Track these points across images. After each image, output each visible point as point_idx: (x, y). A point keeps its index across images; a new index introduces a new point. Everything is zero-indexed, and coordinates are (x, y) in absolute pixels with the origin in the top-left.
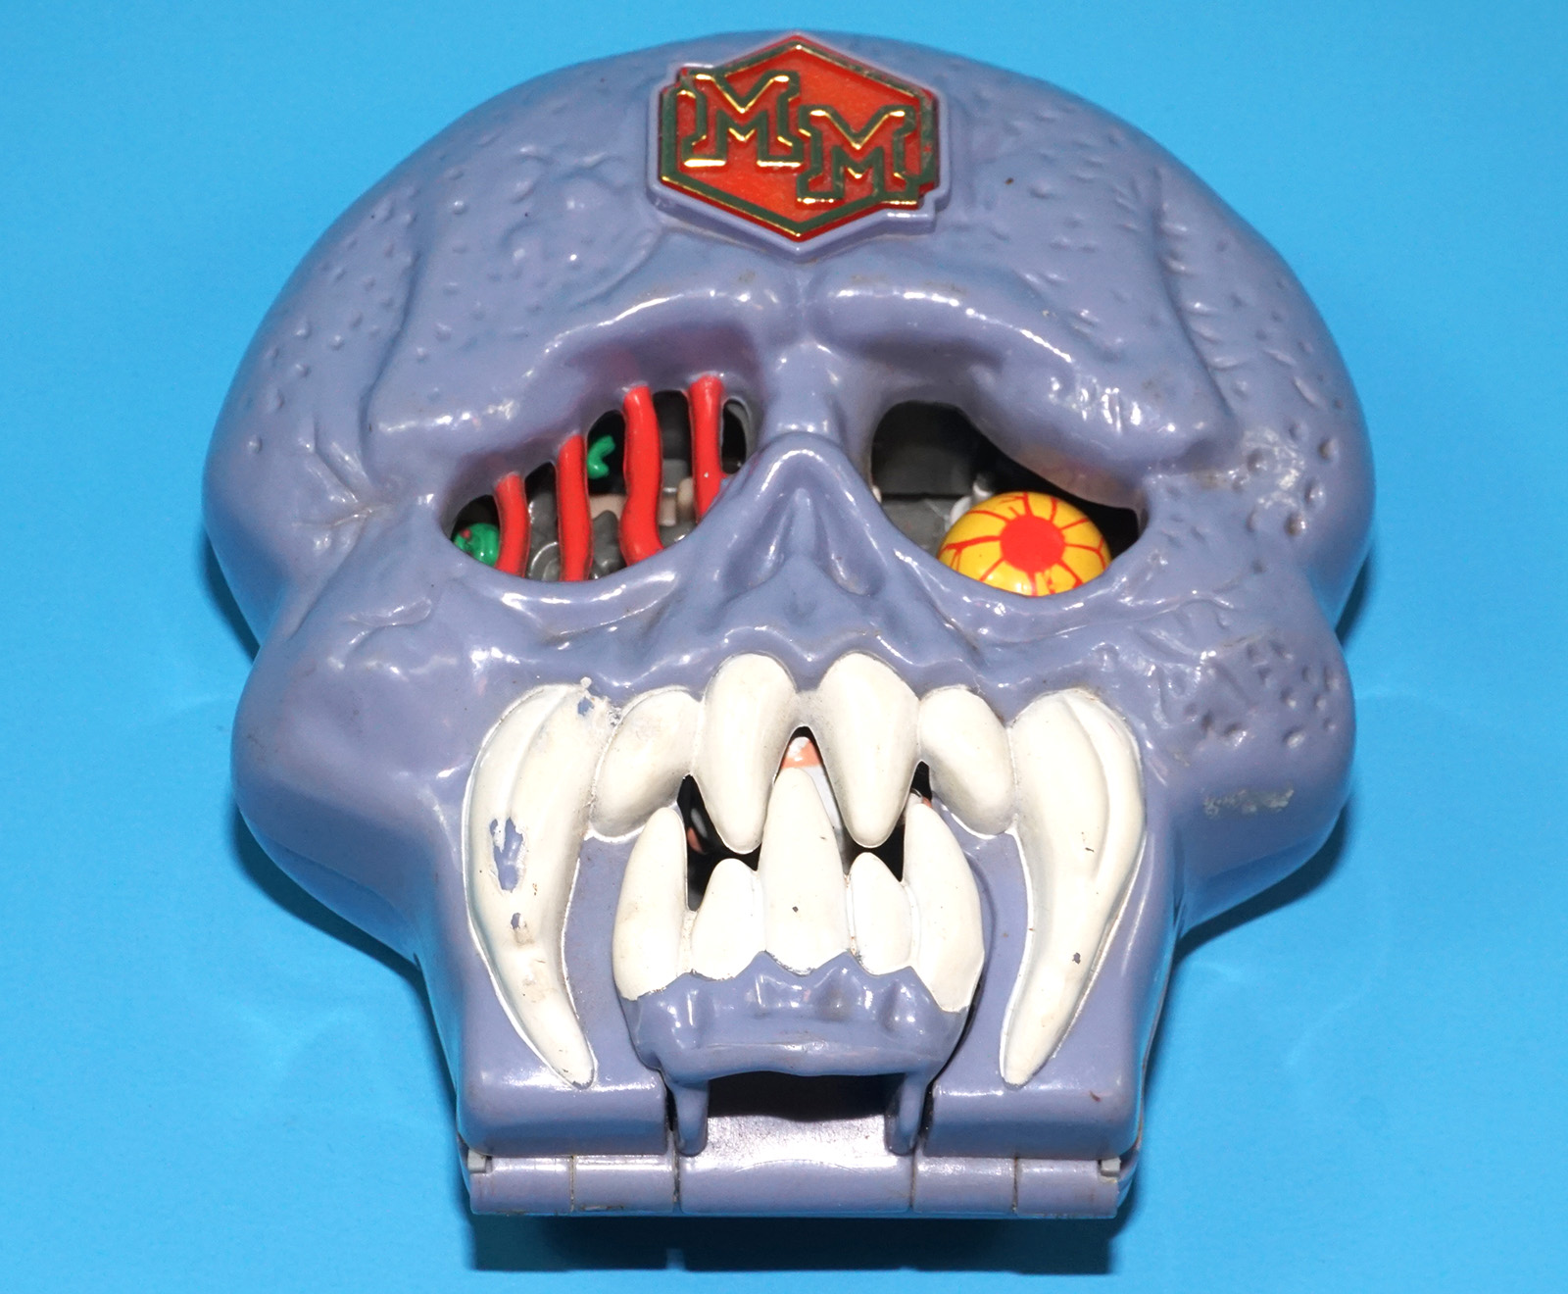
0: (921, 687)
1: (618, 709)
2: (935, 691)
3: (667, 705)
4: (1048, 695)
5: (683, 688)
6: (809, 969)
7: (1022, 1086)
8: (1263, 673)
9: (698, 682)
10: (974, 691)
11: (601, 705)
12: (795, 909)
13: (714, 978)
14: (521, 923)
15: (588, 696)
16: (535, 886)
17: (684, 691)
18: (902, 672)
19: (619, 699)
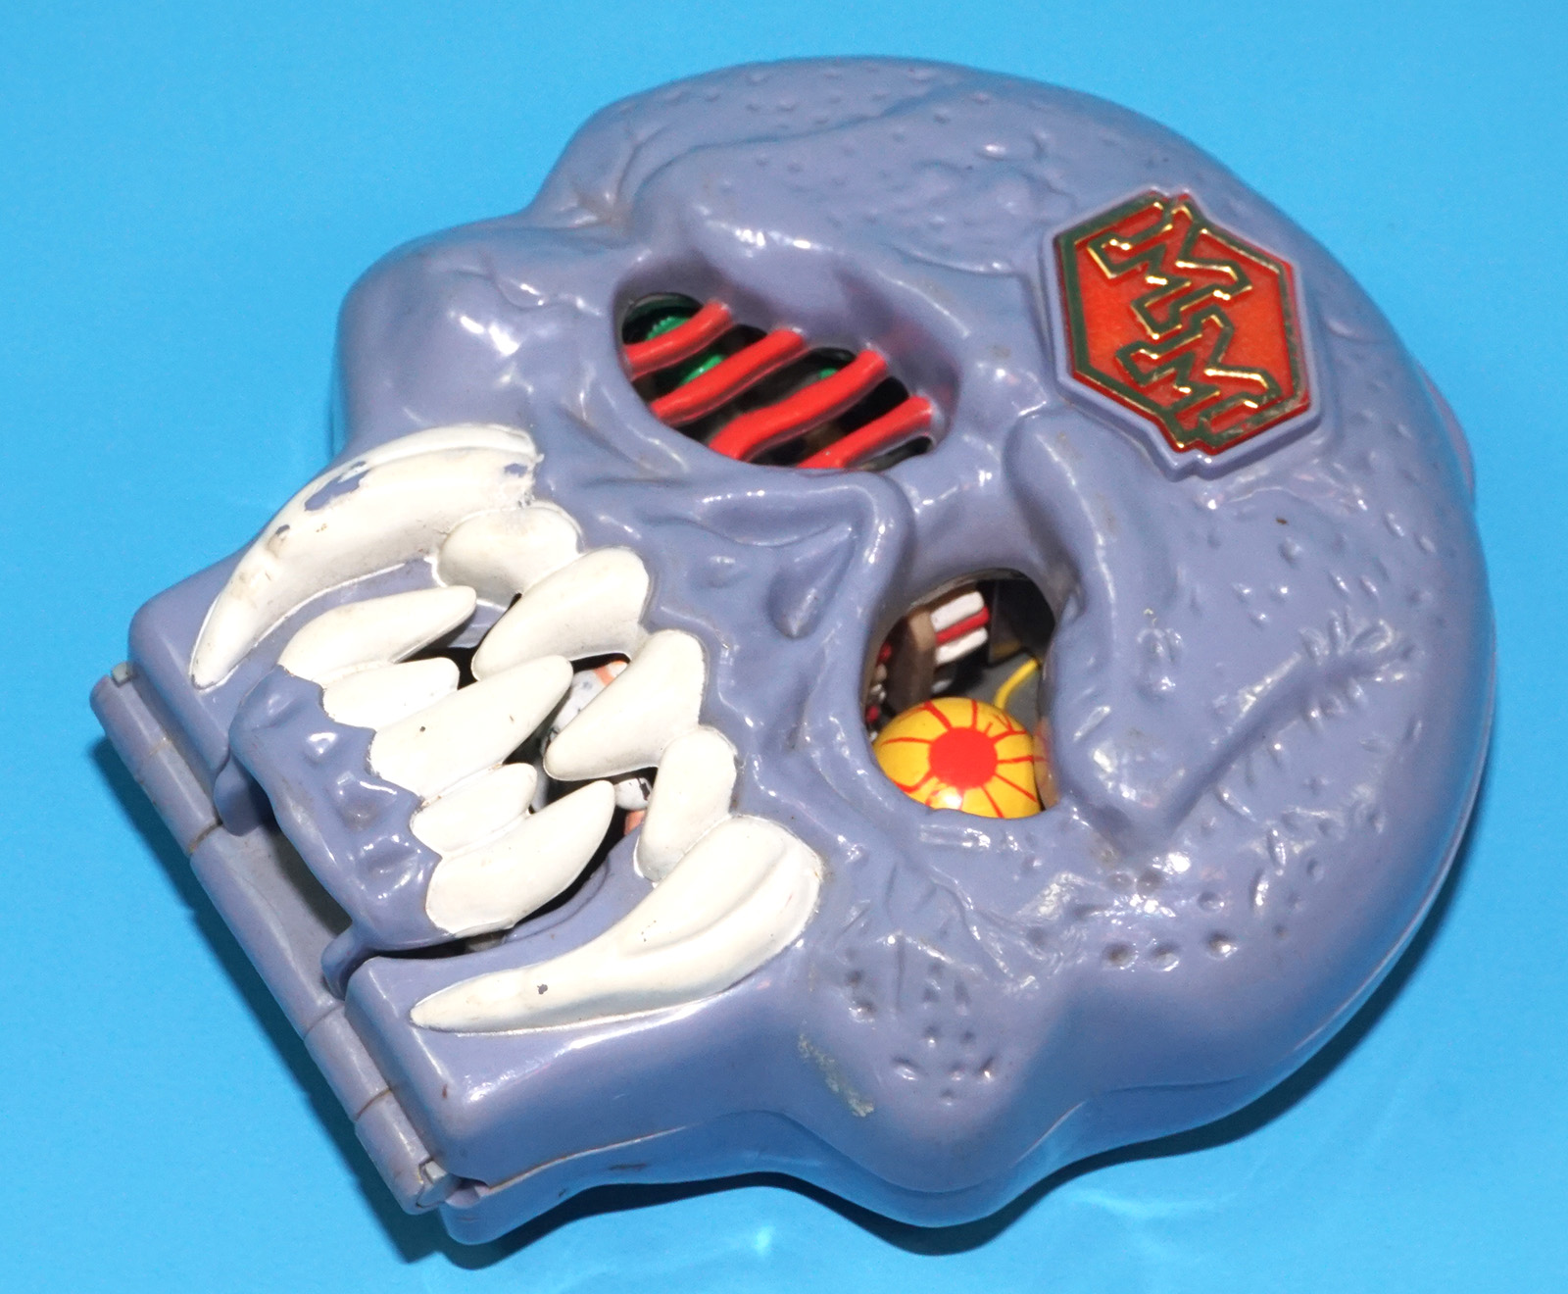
0: (710, 716)
1: (533, 497)
2: (716, 731)
3: (557, 528)
4: (786, 830)
5: (580, 531)
6: (378, 773)
7: (414, 1025)
8: (929, 995)
9: (593, 539)
10: (738, 762)
11: (526, 482)
12: (423, 729)
13: (325, 707)
14: (283, 535)
15: (531, 467)
16: (324, 527)
17: (577, 532)
18: (709, 690)
19: (540, 492)
